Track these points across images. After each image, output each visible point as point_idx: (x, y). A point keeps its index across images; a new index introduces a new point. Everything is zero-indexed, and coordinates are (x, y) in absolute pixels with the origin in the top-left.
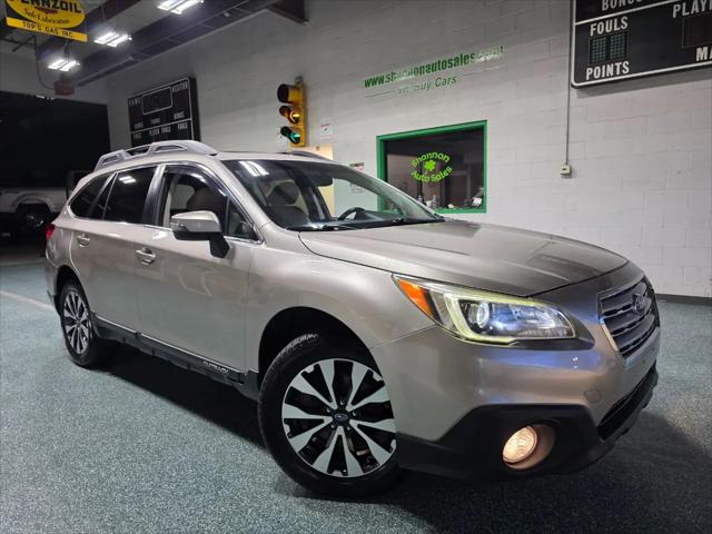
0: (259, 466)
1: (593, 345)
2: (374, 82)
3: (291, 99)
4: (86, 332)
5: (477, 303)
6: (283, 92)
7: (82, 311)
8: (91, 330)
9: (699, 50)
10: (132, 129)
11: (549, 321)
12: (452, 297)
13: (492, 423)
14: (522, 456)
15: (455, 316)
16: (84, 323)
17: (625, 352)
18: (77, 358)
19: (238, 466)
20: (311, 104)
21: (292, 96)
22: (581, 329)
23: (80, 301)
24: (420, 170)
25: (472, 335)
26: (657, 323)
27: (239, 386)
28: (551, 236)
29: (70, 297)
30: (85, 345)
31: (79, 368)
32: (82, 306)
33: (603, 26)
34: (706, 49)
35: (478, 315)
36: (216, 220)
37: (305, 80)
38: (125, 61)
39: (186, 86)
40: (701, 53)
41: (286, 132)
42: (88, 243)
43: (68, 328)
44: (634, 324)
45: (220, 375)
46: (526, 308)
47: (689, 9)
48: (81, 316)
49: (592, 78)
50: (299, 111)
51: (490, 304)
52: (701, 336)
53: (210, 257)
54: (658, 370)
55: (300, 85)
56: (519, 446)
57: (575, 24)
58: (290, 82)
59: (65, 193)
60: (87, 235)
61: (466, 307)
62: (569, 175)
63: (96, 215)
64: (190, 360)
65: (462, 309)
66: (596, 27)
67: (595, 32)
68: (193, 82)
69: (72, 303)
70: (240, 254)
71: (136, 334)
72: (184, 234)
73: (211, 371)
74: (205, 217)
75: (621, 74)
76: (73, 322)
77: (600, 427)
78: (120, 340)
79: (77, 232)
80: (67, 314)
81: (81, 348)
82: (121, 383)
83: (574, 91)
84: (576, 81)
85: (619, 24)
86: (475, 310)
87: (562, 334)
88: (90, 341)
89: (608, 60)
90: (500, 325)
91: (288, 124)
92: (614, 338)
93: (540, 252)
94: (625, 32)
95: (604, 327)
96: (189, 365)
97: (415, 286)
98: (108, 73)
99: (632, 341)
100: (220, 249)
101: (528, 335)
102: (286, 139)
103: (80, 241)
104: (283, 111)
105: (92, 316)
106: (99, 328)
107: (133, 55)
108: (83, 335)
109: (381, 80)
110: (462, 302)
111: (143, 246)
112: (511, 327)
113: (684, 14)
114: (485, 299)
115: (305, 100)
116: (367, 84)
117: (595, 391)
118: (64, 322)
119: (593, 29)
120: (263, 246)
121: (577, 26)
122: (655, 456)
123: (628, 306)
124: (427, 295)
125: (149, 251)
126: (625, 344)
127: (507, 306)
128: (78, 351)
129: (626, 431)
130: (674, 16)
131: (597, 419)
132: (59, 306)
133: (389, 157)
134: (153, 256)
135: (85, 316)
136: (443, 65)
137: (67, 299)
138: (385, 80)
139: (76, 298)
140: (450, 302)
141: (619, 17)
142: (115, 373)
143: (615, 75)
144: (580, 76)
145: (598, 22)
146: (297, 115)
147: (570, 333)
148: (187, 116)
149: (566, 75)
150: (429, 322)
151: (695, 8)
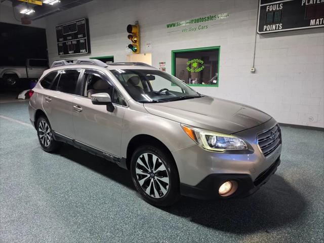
0: (127, 194)
1: (253, 152)
2: (171, 26)
3: (133, 31)
4: (50, 138)
5: (212, 136)
6: (130, 28)
7: (47, 129)
8: (52, 137)
9: (312, 21)
10: (58, 41)
11: (238, 143)
12: (203, 134)
13: (215, 180)
14: (226, 192)
15: (203, 140)
16: (48, 134)
17: (266, 154)
18: (45, 149)
19: (120, 193)
20: (142, 34)
21: (134, 30)
22: (249, 146)
23: (46, 125)
24: (190, 66)
25: (209, 148)
26: (280, 142)
27: (118, 163)
28: (243, 105)
29: (42, 123)
30: (49, 143)
31: (47, 153)
32: (47, 127)
33: (272, 7)
34: (314, 20)
35: (212, 141)
36: (109, 97)
37: (139, 22)
38: (56, 10)
39: (84, 22)
40: (312, 22)
41: (130, 46)
42: (50, 101)
43: (41, 136)
44: (270, 144)
45: (110, 158)
46: (230, 138)
47: (308, 2)
48: (47, 131)
49: (266, 29)
50: (136, 37)
51: (217, 137)
52: (303, 143)
53: (106, 111)
54: (281, 158)
55: (137, 25)
56: (225, 188)
57: (260, 5)
58: (133, 24)
59: (25, 69)
60: (50, 97)
61: (208, 137)
62: (254, 72)
63: (53, 88)
64: (97, 152)
65: (206, 138)
66: (269, 7)
67: (269, 10)
68: (87, 20)
69: (42, 125)
70: (119, 111)
71: (73, 140)
72: (96, 102)
73: (106, 156)
74: (104, 96)
75: (278, 29)
76: (43, 133)
77: (254, 182)
78: (65, 142)
79: (45, 96)
80: (40, 130)
81: (47, 144)
82: (66, 160)
83: (258, 36)
84: (259, 31)
85: (279, 7)
86: (211, 138)
87: (243, 148)
88: (52, 142)
89: (273, 23)
90: (220, 145)
91: (132, 43)
92: (262, 150)
93: (238, 113)
94: (281, 10)
95: (258, 145)
96: (96, 154)
97: (189, 129)
98: (47, 15)
99: (269, 150)
100: (111, 108)
101: (230, 148)
102: (130, 50)
103: (46, 100)
104: (130, 37)
105: (51, 131)
106: (55, 136)
107: (60, 8)
108: (48, 139)
109: (174, 25)
110: (206, 136)
111: (76, 104)
112: (224, 145)
113: (307, 4)
114: (215, 135)
115: (139, 32)
116: (168, 26)
117: (254, 168)
118: (39, 133)
119: (267, 8)
120: (129, 109)
121: (261, 7)
122: (278, 191)
123: (269, 137)
124: (193, 132)
125: (79, 106)
126: (266, 152)
127: (223, 137)
128: (46, 145)
129: (264, 183)
130: (302, 5)
131: (254, 179)
132: (37, 127)
133: (177, 59)
134: (81, 109)
135: (49, 131)
136: (202, 20)
137: (40, 124)
138: (176, 25)
139: (45, 124)
140: (202, 136)
141: (279, 4)
142: (62, 155)
143: (276, 29)
144: (261, 29)
145: (270, 5)
146: (135, 39)
147: (245, 147)
148: (84, 37)
149: (255, 28)
150: (194, 143)
151: (311, 2)
